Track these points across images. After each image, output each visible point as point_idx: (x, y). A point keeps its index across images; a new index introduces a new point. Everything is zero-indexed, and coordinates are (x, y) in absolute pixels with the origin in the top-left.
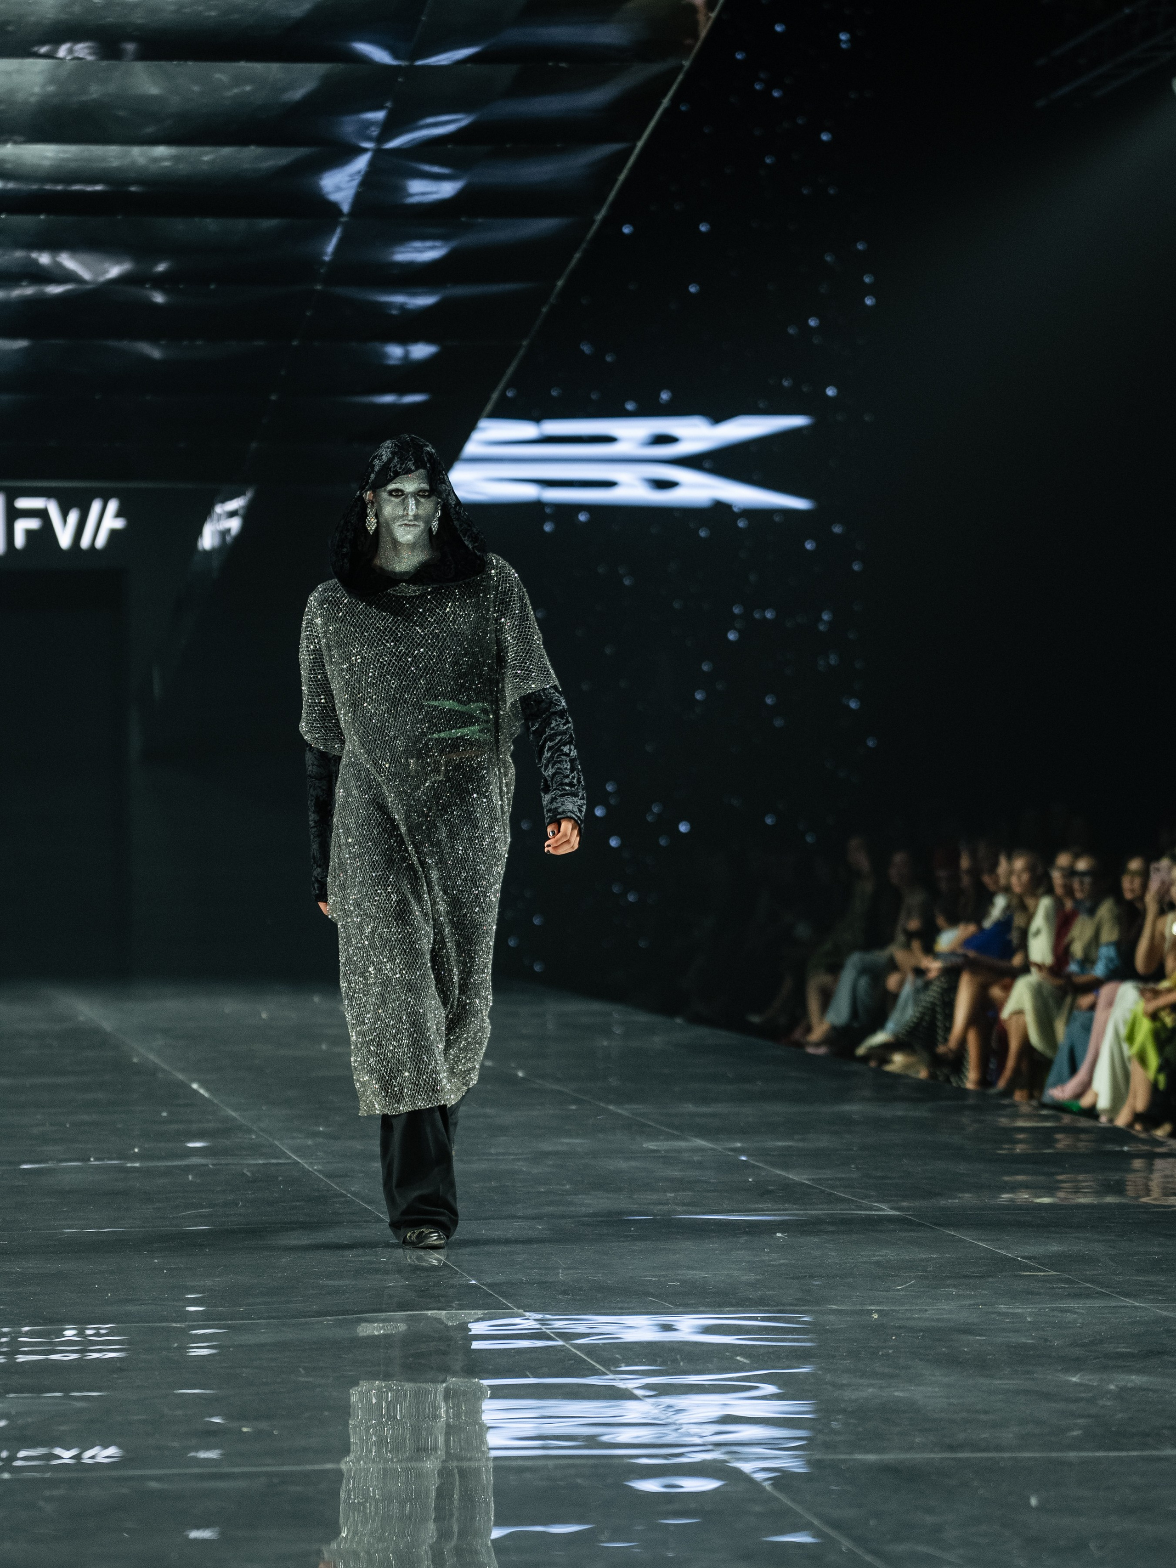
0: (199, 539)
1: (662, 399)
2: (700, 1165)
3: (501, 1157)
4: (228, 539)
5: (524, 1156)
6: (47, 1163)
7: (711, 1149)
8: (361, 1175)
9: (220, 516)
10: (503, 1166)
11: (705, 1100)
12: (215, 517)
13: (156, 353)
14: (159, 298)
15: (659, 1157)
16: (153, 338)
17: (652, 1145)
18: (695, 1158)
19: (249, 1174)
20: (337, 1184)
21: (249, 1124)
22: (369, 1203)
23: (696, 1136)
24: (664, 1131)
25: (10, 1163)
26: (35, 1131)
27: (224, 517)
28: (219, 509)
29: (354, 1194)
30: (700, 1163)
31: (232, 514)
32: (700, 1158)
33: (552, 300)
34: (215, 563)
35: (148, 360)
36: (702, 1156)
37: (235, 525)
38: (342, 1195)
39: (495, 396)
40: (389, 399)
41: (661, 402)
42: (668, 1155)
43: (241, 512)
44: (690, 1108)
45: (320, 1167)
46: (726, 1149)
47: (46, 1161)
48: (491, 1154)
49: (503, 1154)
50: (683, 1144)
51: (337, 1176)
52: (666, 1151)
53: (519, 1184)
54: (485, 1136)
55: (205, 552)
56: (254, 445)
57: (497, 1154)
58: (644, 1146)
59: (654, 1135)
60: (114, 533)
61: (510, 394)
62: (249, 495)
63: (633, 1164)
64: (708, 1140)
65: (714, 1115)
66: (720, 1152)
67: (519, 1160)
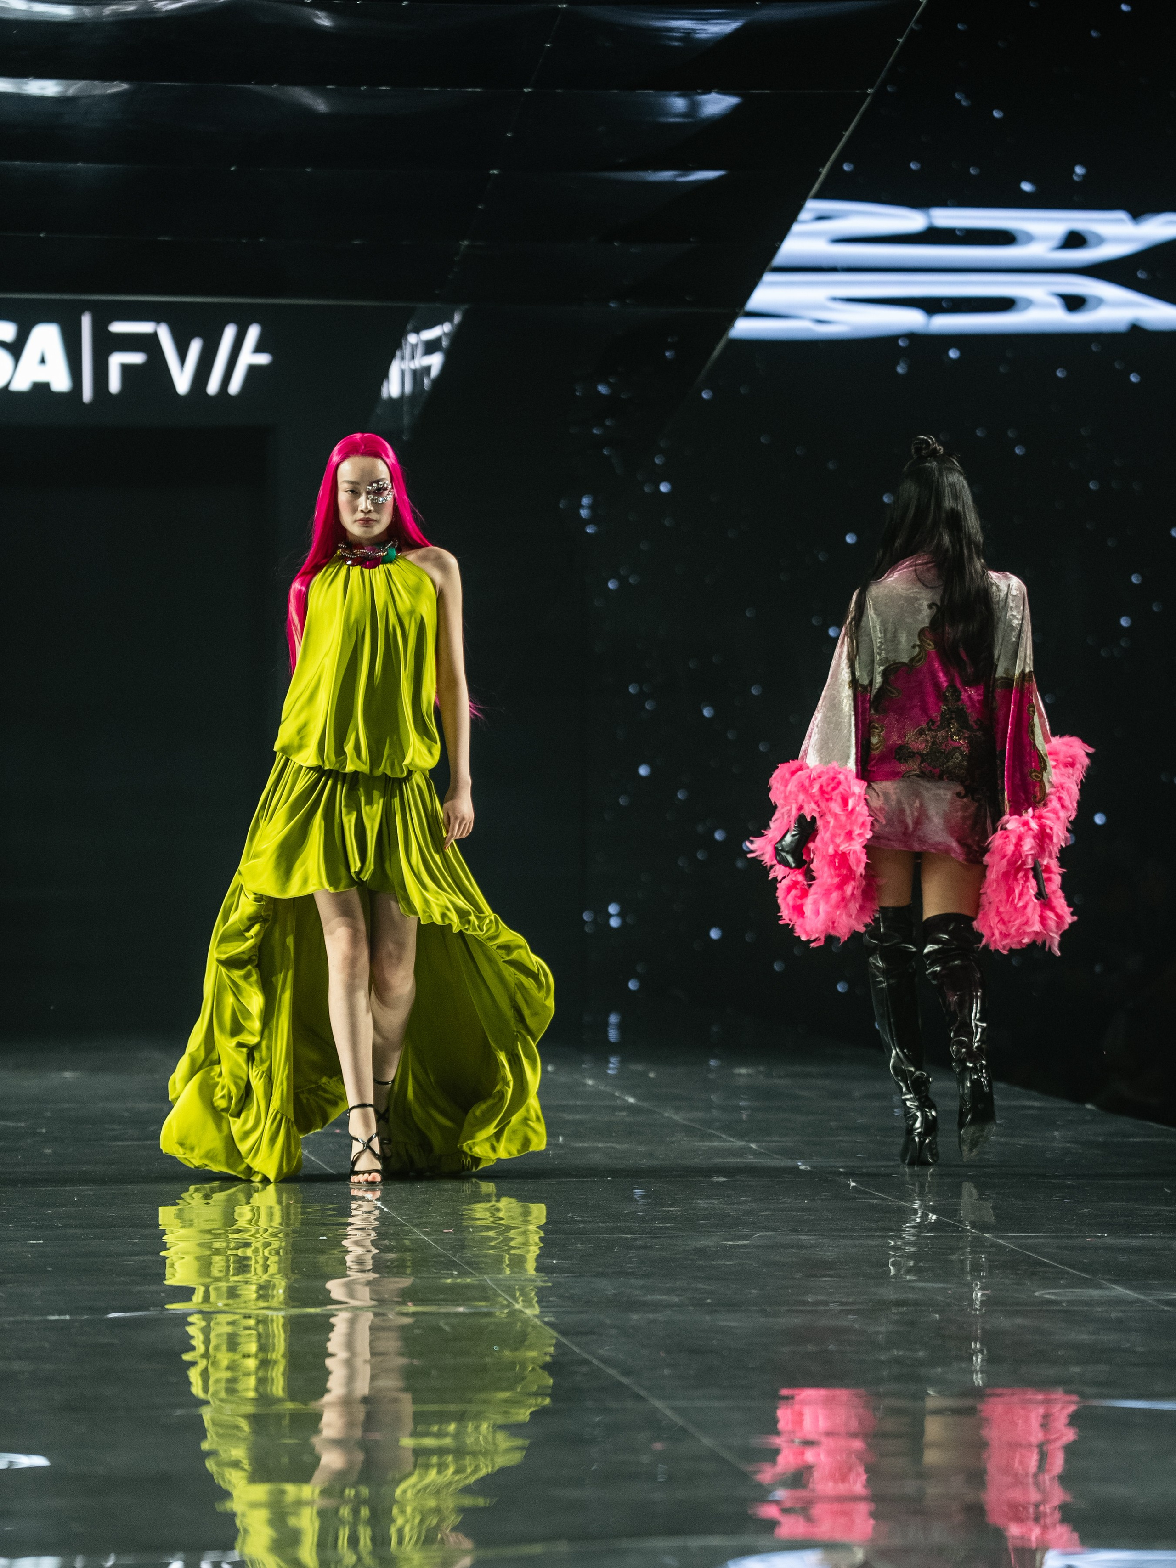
0: (385, 384)
1: (1077, 175)
2: (1120, 1325)
3: (822, 1308)
4: (426, 382)
5: (856, 1307)
6: (148, 1310)
7: (1137, 1301)
8: (614, 1332)
9: (414, 347)
10: (825, 1322)
11: (1129, 1229)
12: (407, 351)
13: (321, 106)
14: (324, 21)
15: (1060, 1311)
16: (314, 83)
17: (1049, 1294)
18: (1114, 1315)
19: (447, 1328)
20: (578, 1345)
21: (449, 1253)
22: (627, 1373)
23: (1115, 1282)
24: (1068, 1273)
25: (92, 1310)
26: (131, 1262)
27: (420, 350)
28: (412, 338)
29: (602, 1359)
30: (1120, 1321)
31: (431, 347)
32: (1120, 1315)
33: (912, 24)
34: (406, 421)
35: (310, 114)
36: (1122, 1311)
37: (435, 361)
38: (586, 1362)
39: (824, 171)
40: (666, 175)
41: (1075, 178)
42: (1072, 1308)
43: (445, 343)
44: (1106, 1238)
45: (552, 1319)
46: (1158, 1301)
47: (146, 1308)
48: (806, 1303)
49: (826, 1303)
50: (1095, 1293)
51: (579, 1333)
52: (1070, 1303)
53: (848, 1348)
54: (799, 1275)
55: (390, 399)
56: (466, 243)
57: (817, 1303)
58: (1037, 1294)
59: (1052, 1279)
60: (253, 371)
61: (846, 167)
62: (457, 318)
63: (1020, 1321)
64: (1131, 1288)
65: (1138, 1250)
66: (1151, 1305)
67: (848, 1312)
